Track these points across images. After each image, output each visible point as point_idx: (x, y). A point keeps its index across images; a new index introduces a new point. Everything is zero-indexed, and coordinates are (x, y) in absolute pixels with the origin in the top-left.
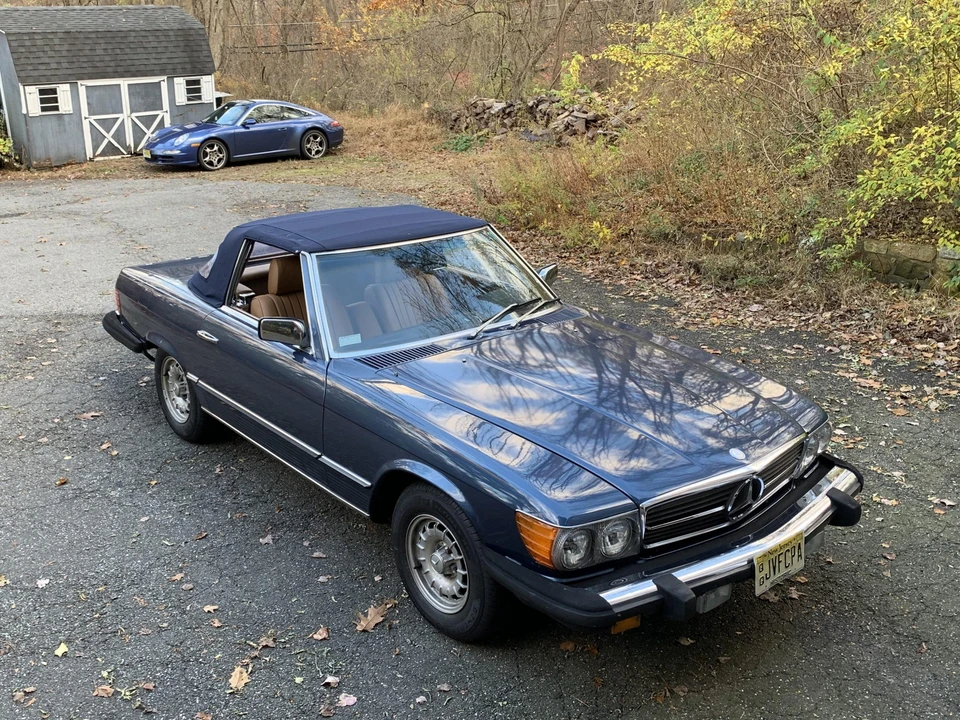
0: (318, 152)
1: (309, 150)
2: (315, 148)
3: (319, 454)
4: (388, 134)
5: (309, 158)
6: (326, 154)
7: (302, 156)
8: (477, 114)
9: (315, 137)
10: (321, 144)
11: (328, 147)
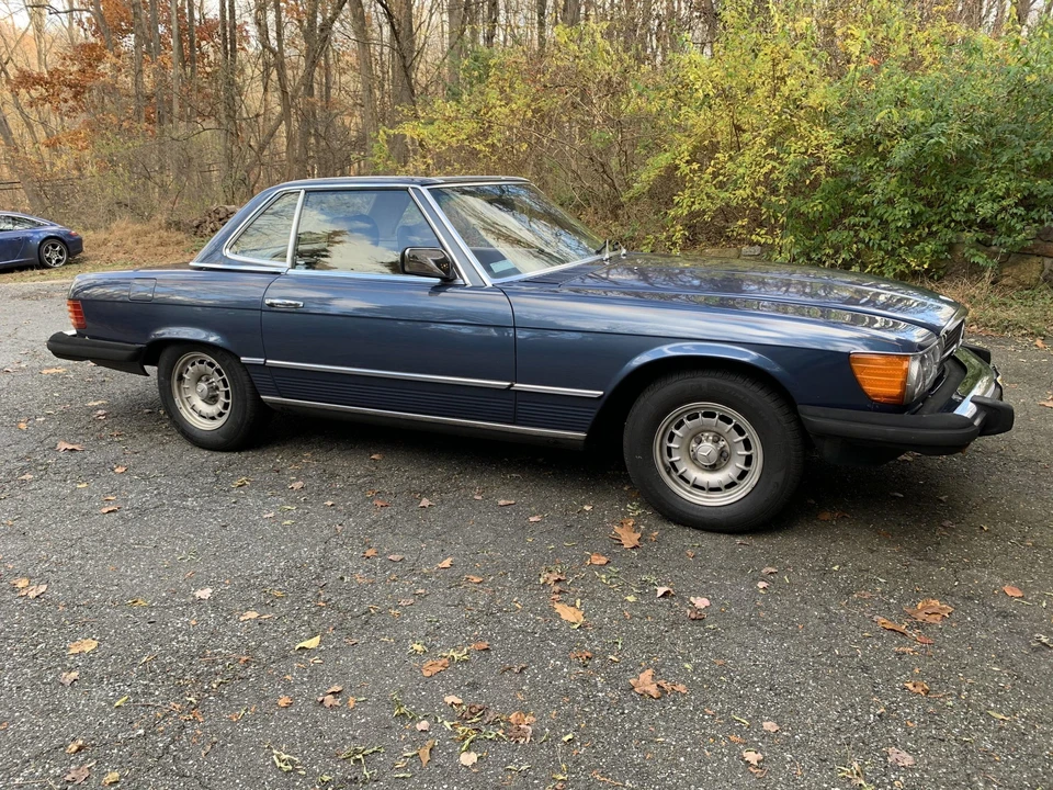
0: (58, 261)
1: (49, 259)
2: (55, 257)
3: (508, 384)
4: (129, 243)
5: (50, 267)
6: (67, 263)
7: (42, 265)
8: (220, 220)
9: (54, 247)
10: (61, 253)
11: (69, 255)
